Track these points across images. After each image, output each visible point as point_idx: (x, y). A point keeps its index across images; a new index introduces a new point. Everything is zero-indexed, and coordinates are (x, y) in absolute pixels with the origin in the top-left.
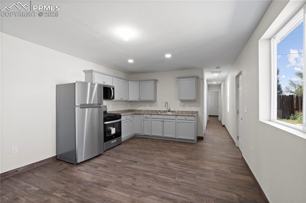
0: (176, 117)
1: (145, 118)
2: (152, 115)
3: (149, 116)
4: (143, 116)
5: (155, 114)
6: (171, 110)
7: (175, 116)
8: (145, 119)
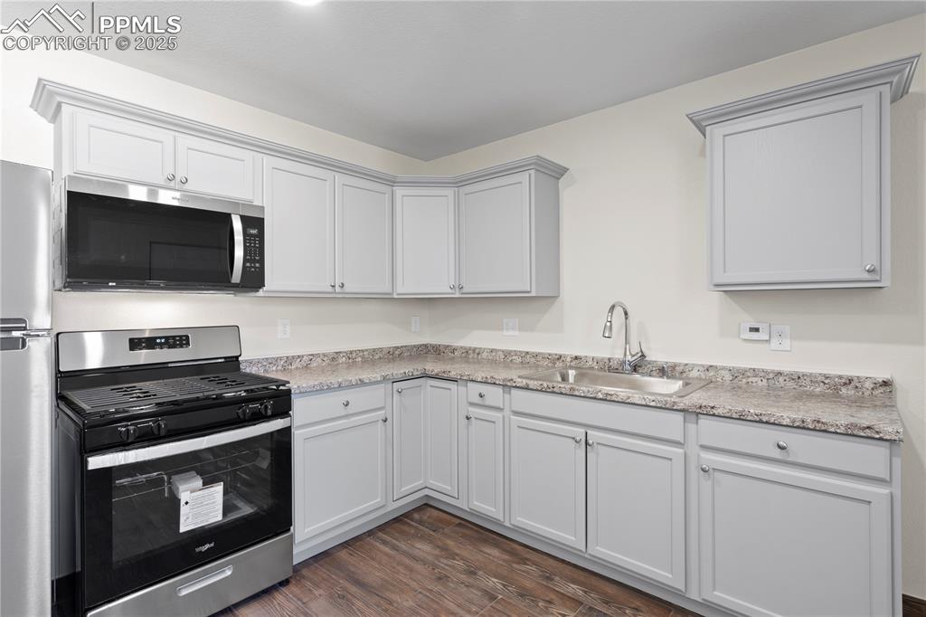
0: (692, 427)
1: (472, 404)
2: (514, 391)
3: (494, 395)
4: (462, 389)
5: (532, 384)
6: (657, 356)
7: (679, 417)
8: (474, 411)
